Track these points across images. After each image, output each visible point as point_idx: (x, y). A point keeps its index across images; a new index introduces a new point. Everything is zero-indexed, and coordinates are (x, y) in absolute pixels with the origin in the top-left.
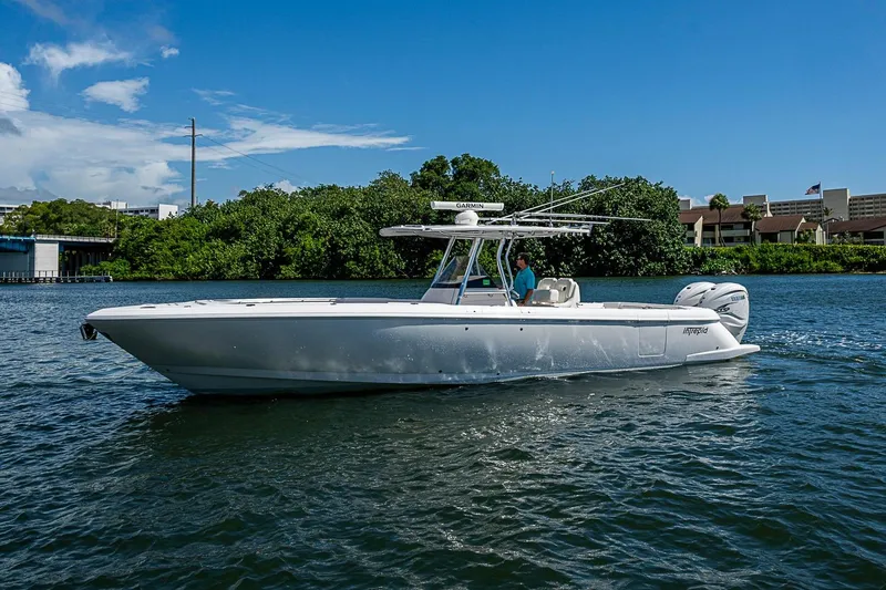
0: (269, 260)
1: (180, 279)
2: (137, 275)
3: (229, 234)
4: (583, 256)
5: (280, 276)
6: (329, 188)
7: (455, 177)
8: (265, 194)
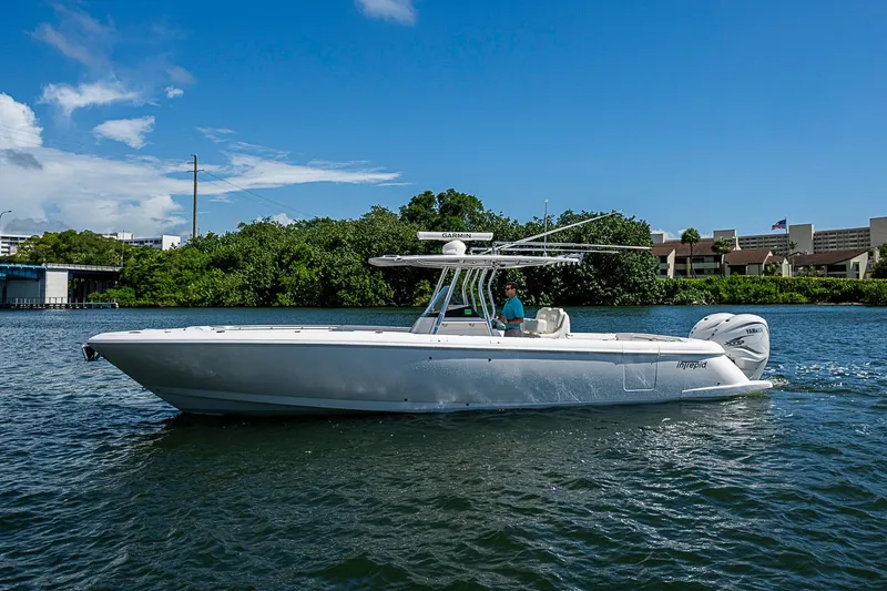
0: (266, 289)
1: (182, 305)
2: (142, 302)
3: (228, 264)
4: (562, 287)
5: (277, 304)
6: (323, 221)
7: (441, 211)
8: (262, 227)
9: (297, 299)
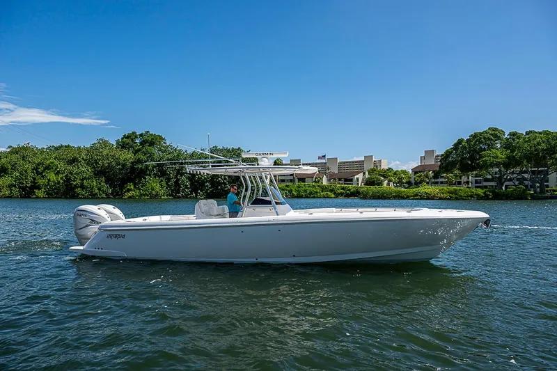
0: (27, 187)
4: (210, 188)
5: (34, 196)
6: (66, 146)
7: (141, 144)
8: (24, 148)
9: (48, 194)
